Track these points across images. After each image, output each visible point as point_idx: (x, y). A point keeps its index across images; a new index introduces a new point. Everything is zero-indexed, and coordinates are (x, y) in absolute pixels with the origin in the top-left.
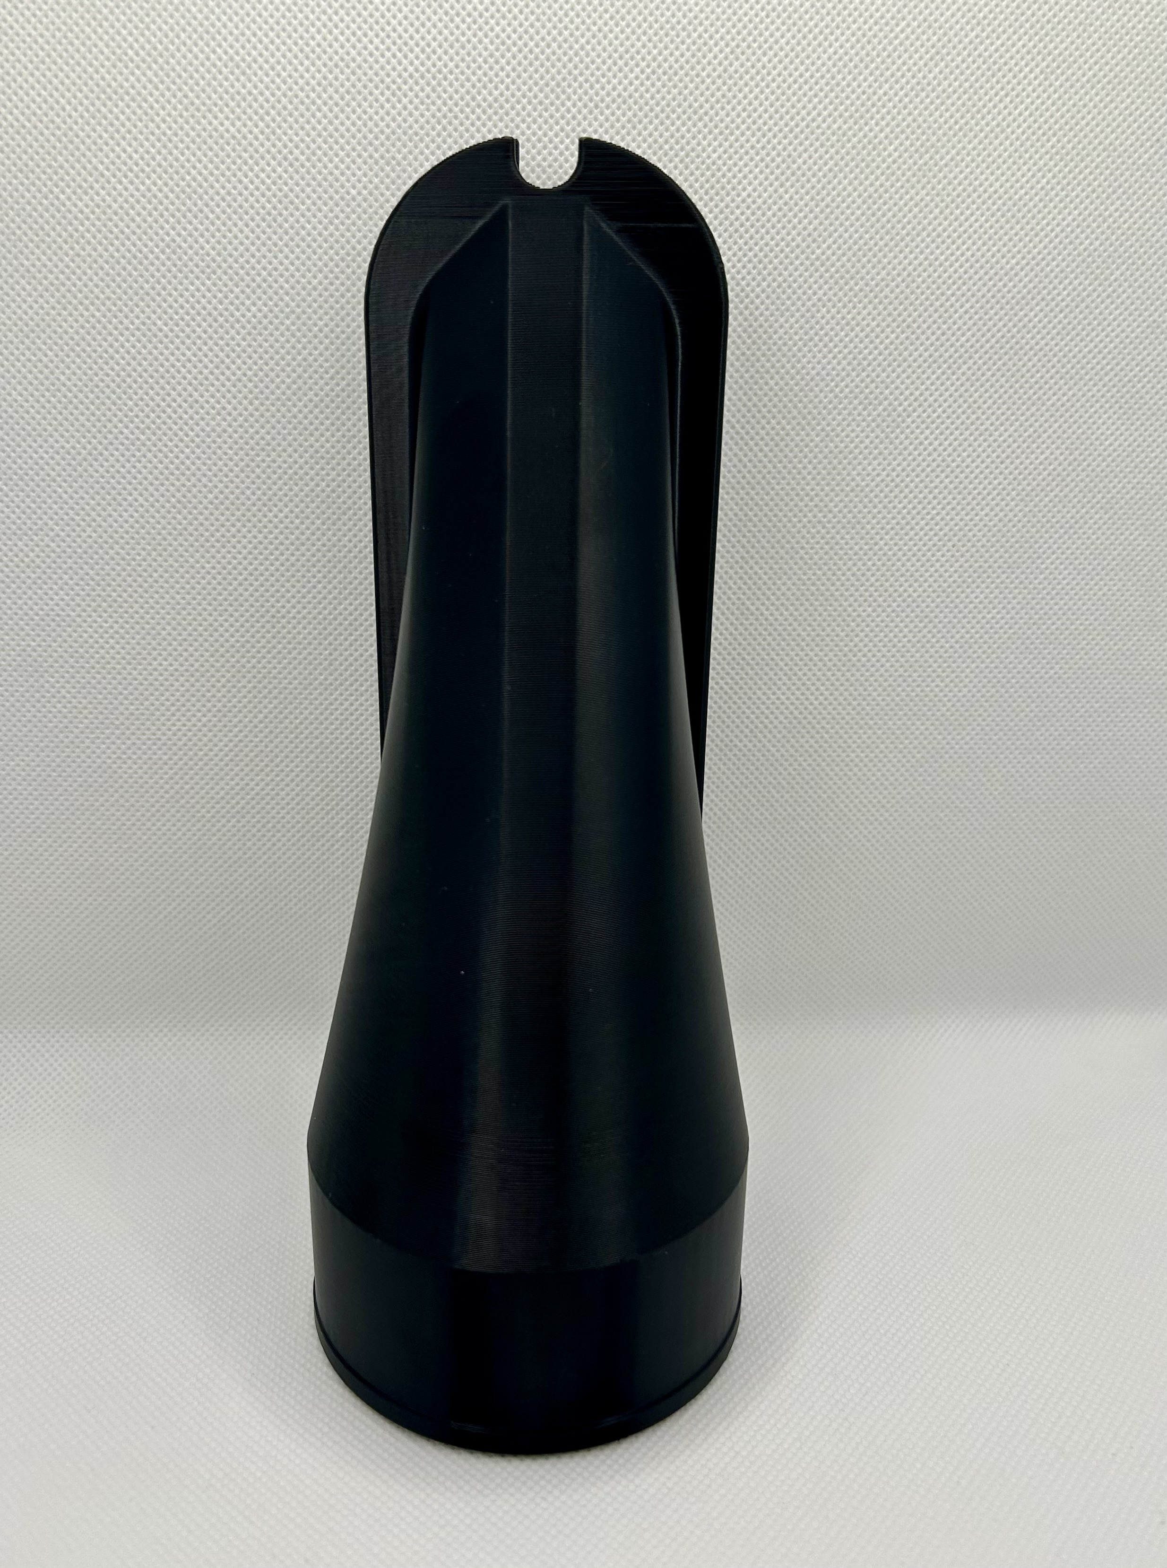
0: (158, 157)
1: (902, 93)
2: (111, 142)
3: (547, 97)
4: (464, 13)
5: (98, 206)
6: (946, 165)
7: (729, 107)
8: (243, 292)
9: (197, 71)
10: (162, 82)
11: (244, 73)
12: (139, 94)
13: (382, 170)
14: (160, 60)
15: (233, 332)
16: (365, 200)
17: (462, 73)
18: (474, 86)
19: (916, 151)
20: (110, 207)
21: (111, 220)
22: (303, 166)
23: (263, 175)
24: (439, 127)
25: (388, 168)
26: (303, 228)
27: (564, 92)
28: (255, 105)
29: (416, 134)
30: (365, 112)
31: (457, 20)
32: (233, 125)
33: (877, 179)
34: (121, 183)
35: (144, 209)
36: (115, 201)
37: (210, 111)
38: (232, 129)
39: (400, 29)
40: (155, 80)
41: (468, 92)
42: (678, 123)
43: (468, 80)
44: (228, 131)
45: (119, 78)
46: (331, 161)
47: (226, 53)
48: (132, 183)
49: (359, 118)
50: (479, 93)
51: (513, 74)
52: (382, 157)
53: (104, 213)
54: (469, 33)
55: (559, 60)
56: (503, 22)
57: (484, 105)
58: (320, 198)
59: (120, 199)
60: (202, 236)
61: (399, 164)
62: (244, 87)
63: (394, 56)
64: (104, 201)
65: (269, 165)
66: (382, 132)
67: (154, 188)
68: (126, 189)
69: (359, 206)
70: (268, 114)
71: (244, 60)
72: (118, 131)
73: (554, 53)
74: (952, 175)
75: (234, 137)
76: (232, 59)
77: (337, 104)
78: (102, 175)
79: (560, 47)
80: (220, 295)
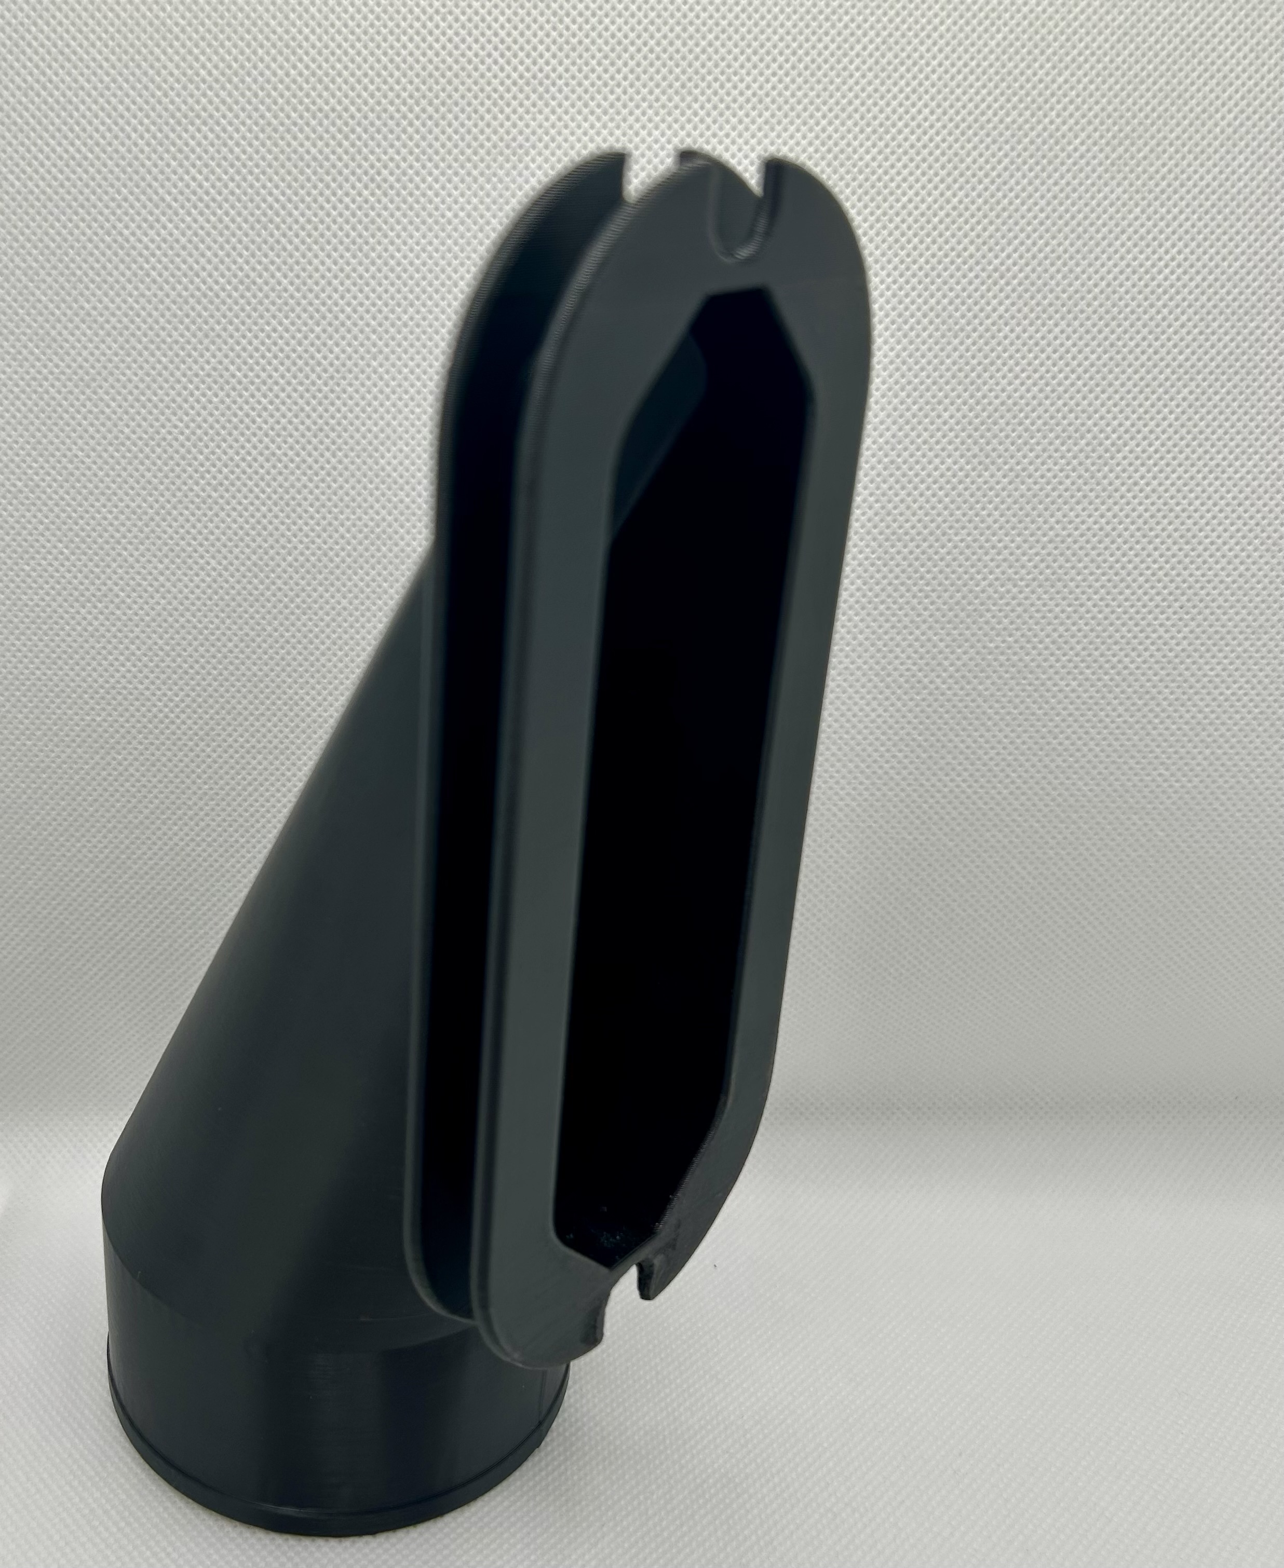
0: (231, 185)
1: (1086, 80)
2: (180, 171)
3: (670, 100)
4: (574, 13)
5: (165, 241)
6: (1145, 158)
7: (882, 103)
8: (324, 331)
9: (275, 89)
10: (237, 102)
11: (327, 88)
12: (211, 116)
13: (482, 188)
14: (235, 79)
15: (313, 376)
16: (462, 223)
17: (573, 77)
18: (586, 91)
19: (1108, 144)
20: (177, 241)
21: (178, 255)
22: (392, 187)
23: (347, 200)
24: (546, 138)
25: (488, 186)
26: (392, 257)
27: (690, 93)
28: (339, 122)
29: (521, 146)
30: (463, 125)
31: (567, 20)
32: (314, 145)
33: (1062, 177)
34: (189, 214)
35: (215, 242)
36: (183, 235)
37: (288, 131)
38: (313, 150)
39: (502, 33)
40: (229, 100)
41: (580, 98)
42: (824, 122)
43: (580, 85)
44: (308, 152)
45: (190, 100)
46: (424, 181)
47: (307, 67)
48: (201, 214)
49: (456, 132)
50: (592, 99)
51: (631, 76)
52: (482, 174)
53: (172, 248)
54: (581, 34)
55: (684, 58)
56: (620, 21)
57: (598, 111)
58: (411, 223)
59: (189, 233)
60: (279, 269)
61: (501, 181)
62: (327, 103)
63: (496, 62)
64: (171, 235)
65: (353, 187)
66: (482, 146)
67: (226, 219)
68: (195, 221)
69: (456, 230)
70: (353, 131)
71: (327, 74)
72: (187, 158)
73: (678, 51)
74: (1152, 169)
75: (315, 159)
76: (314, 74)
77: (430, 118)
78: (170, 207)
79: (684, 44)
80: (299, 335)
